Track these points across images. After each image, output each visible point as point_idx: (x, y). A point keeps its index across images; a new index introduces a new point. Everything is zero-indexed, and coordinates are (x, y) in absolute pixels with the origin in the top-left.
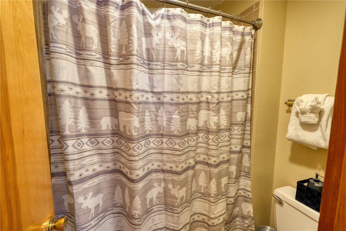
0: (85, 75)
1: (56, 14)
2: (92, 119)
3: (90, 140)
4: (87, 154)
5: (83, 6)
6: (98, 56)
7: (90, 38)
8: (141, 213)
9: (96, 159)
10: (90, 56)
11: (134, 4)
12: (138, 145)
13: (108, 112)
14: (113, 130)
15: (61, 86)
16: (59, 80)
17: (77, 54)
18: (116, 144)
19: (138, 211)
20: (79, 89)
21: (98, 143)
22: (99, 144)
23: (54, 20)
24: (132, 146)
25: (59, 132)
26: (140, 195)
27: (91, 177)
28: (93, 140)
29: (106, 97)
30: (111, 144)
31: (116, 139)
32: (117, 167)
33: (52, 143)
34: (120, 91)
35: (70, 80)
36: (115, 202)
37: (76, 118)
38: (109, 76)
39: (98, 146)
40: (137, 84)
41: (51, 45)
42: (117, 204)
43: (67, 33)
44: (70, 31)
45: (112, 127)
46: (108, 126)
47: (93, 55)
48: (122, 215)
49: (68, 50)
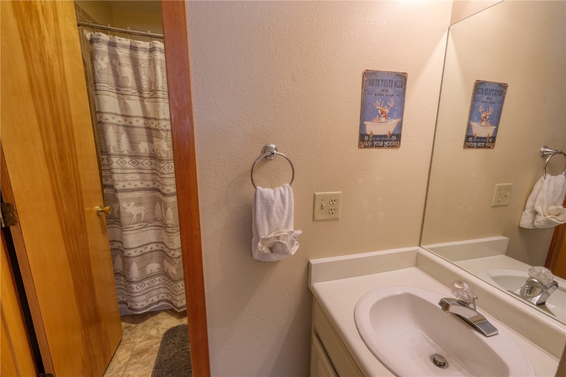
0: (124, 107)
1: (100, 61)
2: (133, 144)
3: (131, 160)
4: (129, 171)
5: (118, 53)
6: (134, 91)
7: (125, 77)
8: (173, 223)
9: (137, 177)
10: (126, 92)
11: (157, 49)
12: (168, 165)
13: (145, 138)
14: (151, 153)
15: (106, 116)
16: (104, 111)
17: (117, 90)
18: (153, 166)
19: (170, 221)
20: (120, 118)
21: (138, 163)
22: (139, 165)
23: (98, 66)
24: (162, 165)
25: (106, 152)
26: (172, 207)
27: (133, 190)
28: (134, 160)
29: (143, 125)
30: (149, 166)
31: (153, 161)
32: (156, 186)
33: (103, 161)
34: (152, 120)
35: (113, 111)
36: (155, 216)
37: (119, 141)
38: (144, 107)
39: (138, 166)
40: (164, 114)
41: (97, 84)
42: (158, 218)
43: (108, 74)
44: (111, 73)
45: (149, 151)
46: (145, 150)
47: (129, 91)
48: (162, 228)
49: (110, 88)
